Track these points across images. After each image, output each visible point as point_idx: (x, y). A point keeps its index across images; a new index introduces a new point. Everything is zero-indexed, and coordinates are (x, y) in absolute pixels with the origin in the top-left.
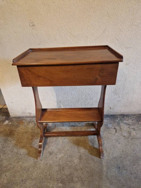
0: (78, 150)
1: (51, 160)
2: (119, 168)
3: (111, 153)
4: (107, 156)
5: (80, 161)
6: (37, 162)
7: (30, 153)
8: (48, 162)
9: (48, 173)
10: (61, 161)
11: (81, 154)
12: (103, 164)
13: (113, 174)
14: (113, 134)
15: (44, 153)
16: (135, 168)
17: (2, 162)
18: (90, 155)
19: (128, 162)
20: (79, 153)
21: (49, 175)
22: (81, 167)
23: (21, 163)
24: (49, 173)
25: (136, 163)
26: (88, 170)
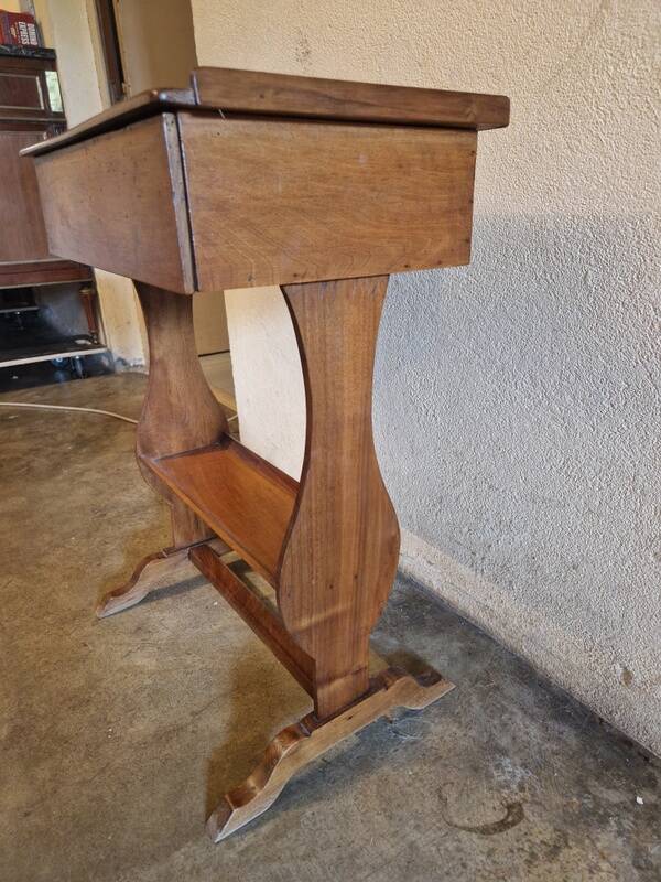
0: (208, 706)
1: (110, 646)
3: (277, 865)
4: (242, 853)
5: (150, 739)
8: (97, 643)
9: (44, 671)
10: (119, 675)
11: (190, 728)
12: (177, 849)
14: (456, 820)
17: (54, 550)
18: (200, 766)
20: (193, 714)
21: (40, 677)
22: (118, 762)
23: (65, 585)
24: (49, 673)
26: (108, 800)
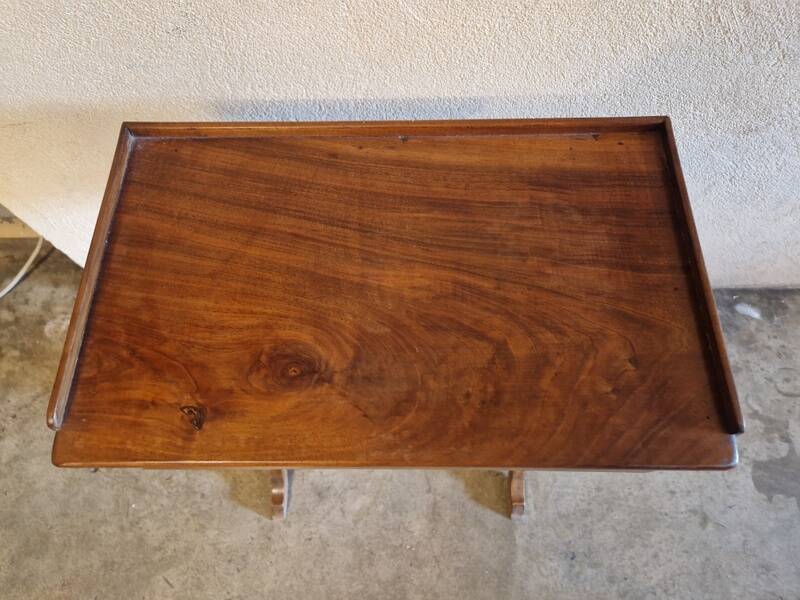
0: (428, 480)
1: (324, 521)
2: (572, 559)
3: (551, 496)
4: (536, 508)
5: (432, 526)
6: (271, 529)
7: (240, 490)
8: (313, 530)
9: (318, 576)
10: (360, 525)
11: (438, 498)
12: (515, 540)
13: (545, 580)
15: (293, 492)
16: (631, 558)
17: (141, 528)
18: (471, 505)
19: (609, 533)
20: (429, 491)
21: (323, 580)
22: (437, 550)
23: (212, 533)
24: (322, 573)
25: (637, 540)
26: (462, 565)
